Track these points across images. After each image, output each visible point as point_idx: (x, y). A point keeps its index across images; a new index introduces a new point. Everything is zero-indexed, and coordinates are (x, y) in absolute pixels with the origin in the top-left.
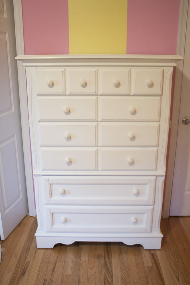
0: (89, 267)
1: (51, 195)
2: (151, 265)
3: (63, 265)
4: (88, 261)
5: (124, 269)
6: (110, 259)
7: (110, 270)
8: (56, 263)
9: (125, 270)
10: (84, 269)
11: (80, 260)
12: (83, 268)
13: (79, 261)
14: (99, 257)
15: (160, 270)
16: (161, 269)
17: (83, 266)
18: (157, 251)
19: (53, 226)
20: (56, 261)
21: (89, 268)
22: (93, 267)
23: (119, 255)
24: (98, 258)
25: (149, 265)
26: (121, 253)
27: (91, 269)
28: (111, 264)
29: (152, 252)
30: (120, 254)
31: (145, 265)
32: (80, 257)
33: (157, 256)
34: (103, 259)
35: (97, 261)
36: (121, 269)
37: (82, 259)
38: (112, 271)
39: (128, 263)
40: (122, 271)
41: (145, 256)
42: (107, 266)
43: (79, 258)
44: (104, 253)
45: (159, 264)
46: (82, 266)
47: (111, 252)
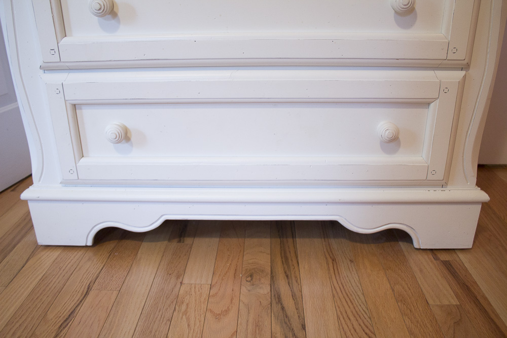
0: (211, 311)
1: (63, 29)
2: (455, 302)
3: (113, 300)
4: (211, 287)
5: (352, 318)
6: (294, 281)
7: (296, 324)
8: (87, 293)
9: (355, 324)
10: (188, 319)
11: (181, 283)
12: (186, 312)
13: (177, 289)
14: (251, 276)
15: (496, 320)
16: (497, 316)
17: (187, 305)
18: (462, 256)
19: (83, 159)
20: (89, 288)
21: (209, 315)
22: (227, 312)
23: (329, 269)
24: (249, 279)
25: (447, 303)
26: (334, 260)
27: (218, 317)
28: (297, 298)
29: (444, 257)
30: (331, 265)
31: (431, 302)
32: (180, 276)
33: (466, 270)
34: (266, 281)
35: (244, 290)
36: (338, 318)
37: (186, 281)
38: (304, 327)
39: (363, 294)
40: (346, 327)
41: (421, 271)
42: (283, 308)
43: (178, 277)
44: (272, 262)
45: (486, 299)
46: (184, 307)
47: (297, 257)
